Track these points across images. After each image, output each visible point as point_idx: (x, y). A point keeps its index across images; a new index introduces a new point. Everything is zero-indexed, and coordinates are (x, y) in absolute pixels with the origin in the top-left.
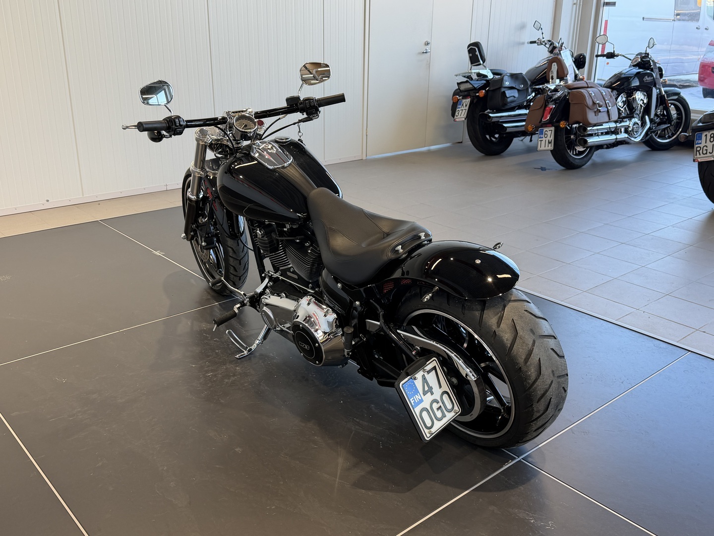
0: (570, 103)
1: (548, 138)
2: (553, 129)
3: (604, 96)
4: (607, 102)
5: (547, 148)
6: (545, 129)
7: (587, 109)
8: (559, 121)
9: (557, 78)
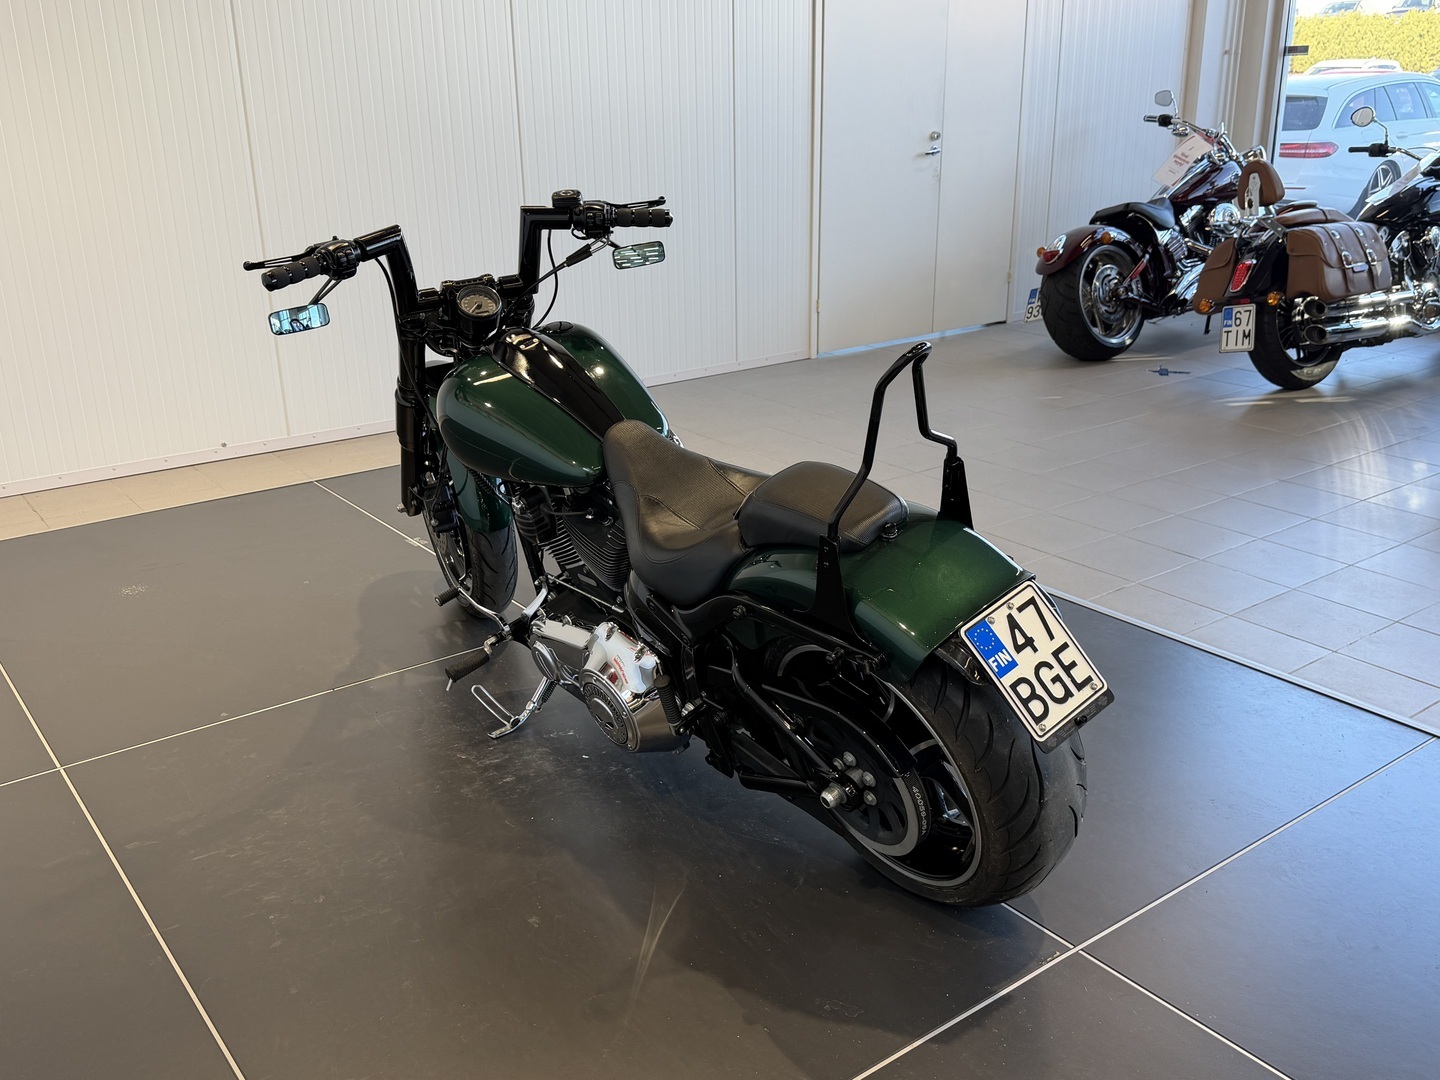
0: (1288, 256)
1: (1243, 327)
2: (1252, 307)
3: (1361, 239)
4: (1368, 251)
5: (1240, 346)
6: (1236, 309)
7: (1327, 269)
8: (1265, 293)
9: (1261, 205)
